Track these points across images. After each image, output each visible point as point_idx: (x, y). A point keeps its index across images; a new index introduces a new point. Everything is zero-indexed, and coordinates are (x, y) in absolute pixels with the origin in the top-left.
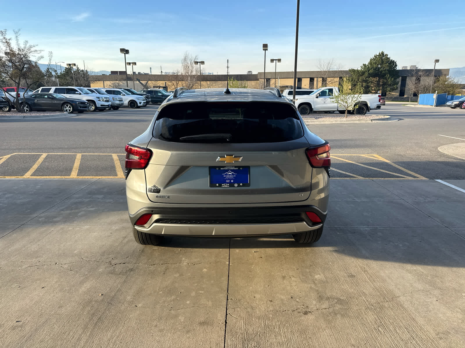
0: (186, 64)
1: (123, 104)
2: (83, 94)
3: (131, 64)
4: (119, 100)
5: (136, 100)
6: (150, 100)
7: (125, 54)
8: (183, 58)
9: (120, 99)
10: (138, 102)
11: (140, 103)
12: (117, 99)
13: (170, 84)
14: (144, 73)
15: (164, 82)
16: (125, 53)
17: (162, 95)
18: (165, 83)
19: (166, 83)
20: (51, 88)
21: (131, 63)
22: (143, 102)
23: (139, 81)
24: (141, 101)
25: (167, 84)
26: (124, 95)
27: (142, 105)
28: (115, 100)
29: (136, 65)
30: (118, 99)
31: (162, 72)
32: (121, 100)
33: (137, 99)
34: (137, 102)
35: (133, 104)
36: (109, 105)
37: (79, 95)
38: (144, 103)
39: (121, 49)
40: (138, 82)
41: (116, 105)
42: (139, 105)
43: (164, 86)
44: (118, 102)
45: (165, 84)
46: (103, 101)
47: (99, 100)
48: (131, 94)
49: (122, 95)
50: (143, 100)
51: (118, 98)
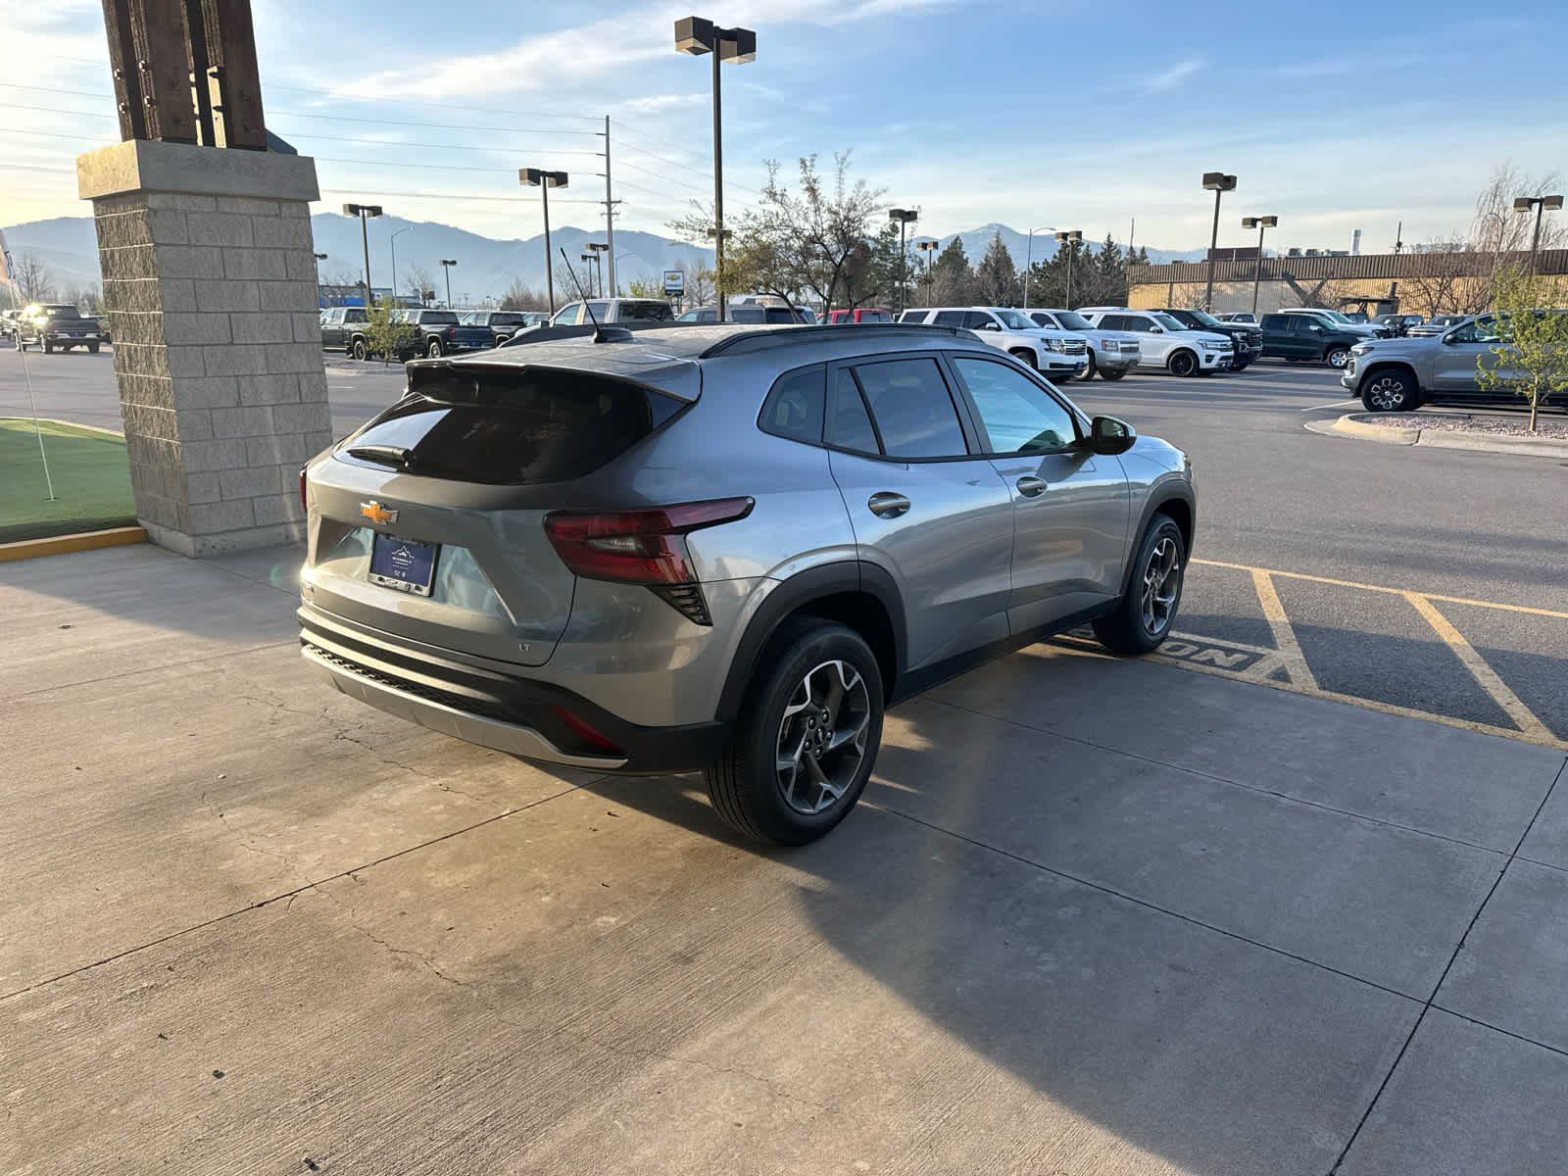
0: (1495, 211)
1: (1136, 362)
2: (1006, 331)
3: (1259, 224)
4: (1124, 350)
5: (1194, 349)
6: (1259, 348)
7: (1219, 191)
8: (1489, 186)
9: (1127, 346)
10: (1202, 354)
11: (1209, 359)
12: (1117, 345)
13: (1410, 288)
14: (1328, 251)
15: (1389, 282)
16: (1219, 187)
17: (1319, 331)
18: (1391, 284)
19: (1395, 284)
20: (928, 313)
21: (1260, 220)
22: (1219, 354)
23: (1291, 280)
24: (1212, 353)
25: (1398, 289)
26: (1161, 332)
27: (1213, 364)
28: (1108, 348)
29: (1275, 225)
30: (1120, 346)
31: (1399, 244)
32: (1134, 348)
33: (1202, 344)
34: (1197, 356)
35: (1183, 362)
36: (1078, 363)
37: (995, 332)
38: (1222, 358)
39: (1206, 176)
40: (1286, 285)
41: (1108, 364)
42: (1203, 365)
43: (1386, 296)
44: (1117, 356)
45: (1390, 289)
46: (1061, 352)
47: (1047, 350)
48: (1186, 328)
49: (1153, 332)
50: (1221, 350)
51: (1122, 343)
